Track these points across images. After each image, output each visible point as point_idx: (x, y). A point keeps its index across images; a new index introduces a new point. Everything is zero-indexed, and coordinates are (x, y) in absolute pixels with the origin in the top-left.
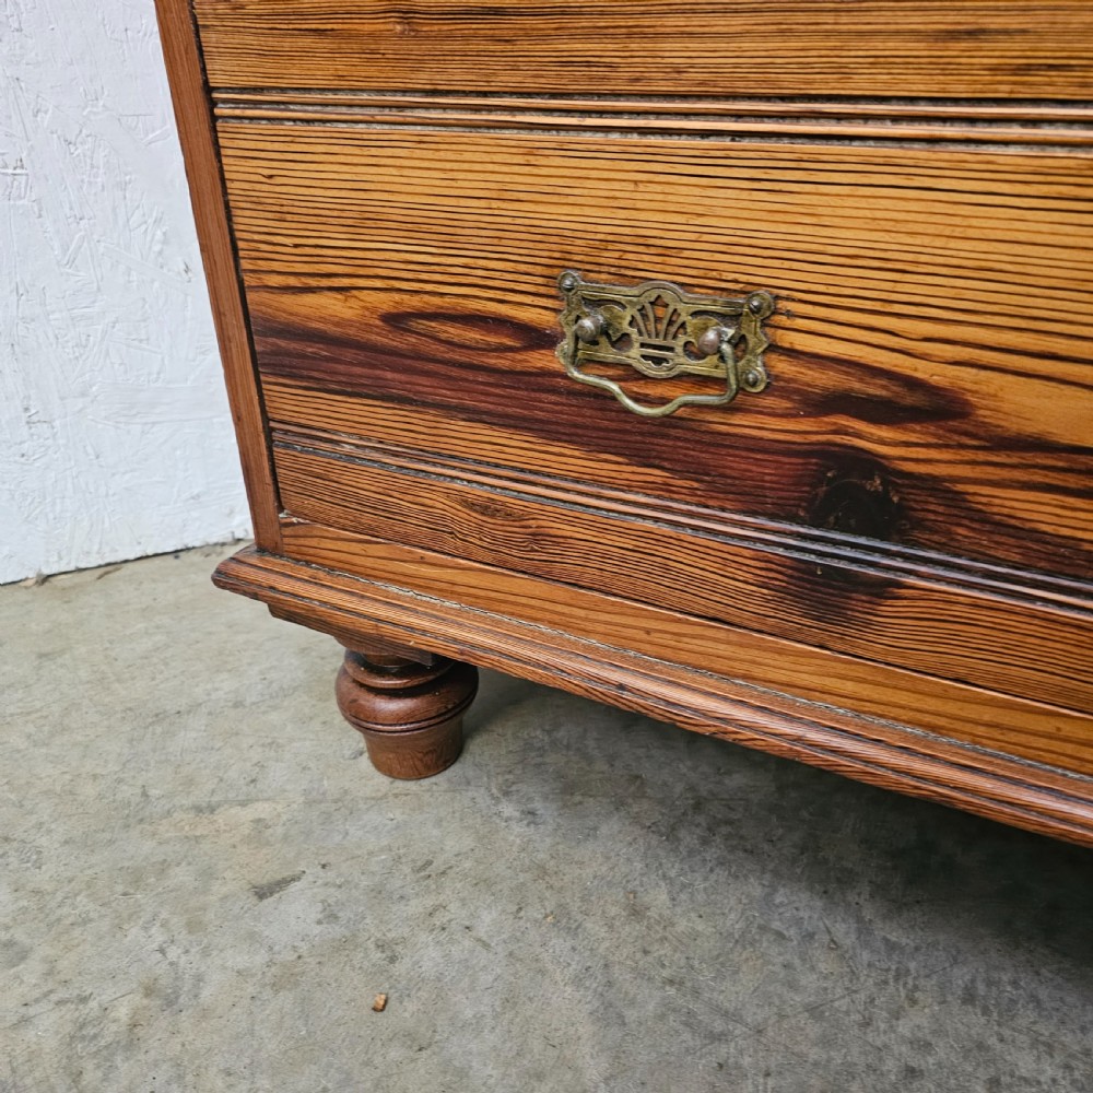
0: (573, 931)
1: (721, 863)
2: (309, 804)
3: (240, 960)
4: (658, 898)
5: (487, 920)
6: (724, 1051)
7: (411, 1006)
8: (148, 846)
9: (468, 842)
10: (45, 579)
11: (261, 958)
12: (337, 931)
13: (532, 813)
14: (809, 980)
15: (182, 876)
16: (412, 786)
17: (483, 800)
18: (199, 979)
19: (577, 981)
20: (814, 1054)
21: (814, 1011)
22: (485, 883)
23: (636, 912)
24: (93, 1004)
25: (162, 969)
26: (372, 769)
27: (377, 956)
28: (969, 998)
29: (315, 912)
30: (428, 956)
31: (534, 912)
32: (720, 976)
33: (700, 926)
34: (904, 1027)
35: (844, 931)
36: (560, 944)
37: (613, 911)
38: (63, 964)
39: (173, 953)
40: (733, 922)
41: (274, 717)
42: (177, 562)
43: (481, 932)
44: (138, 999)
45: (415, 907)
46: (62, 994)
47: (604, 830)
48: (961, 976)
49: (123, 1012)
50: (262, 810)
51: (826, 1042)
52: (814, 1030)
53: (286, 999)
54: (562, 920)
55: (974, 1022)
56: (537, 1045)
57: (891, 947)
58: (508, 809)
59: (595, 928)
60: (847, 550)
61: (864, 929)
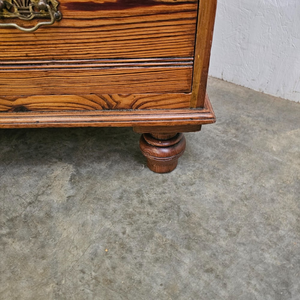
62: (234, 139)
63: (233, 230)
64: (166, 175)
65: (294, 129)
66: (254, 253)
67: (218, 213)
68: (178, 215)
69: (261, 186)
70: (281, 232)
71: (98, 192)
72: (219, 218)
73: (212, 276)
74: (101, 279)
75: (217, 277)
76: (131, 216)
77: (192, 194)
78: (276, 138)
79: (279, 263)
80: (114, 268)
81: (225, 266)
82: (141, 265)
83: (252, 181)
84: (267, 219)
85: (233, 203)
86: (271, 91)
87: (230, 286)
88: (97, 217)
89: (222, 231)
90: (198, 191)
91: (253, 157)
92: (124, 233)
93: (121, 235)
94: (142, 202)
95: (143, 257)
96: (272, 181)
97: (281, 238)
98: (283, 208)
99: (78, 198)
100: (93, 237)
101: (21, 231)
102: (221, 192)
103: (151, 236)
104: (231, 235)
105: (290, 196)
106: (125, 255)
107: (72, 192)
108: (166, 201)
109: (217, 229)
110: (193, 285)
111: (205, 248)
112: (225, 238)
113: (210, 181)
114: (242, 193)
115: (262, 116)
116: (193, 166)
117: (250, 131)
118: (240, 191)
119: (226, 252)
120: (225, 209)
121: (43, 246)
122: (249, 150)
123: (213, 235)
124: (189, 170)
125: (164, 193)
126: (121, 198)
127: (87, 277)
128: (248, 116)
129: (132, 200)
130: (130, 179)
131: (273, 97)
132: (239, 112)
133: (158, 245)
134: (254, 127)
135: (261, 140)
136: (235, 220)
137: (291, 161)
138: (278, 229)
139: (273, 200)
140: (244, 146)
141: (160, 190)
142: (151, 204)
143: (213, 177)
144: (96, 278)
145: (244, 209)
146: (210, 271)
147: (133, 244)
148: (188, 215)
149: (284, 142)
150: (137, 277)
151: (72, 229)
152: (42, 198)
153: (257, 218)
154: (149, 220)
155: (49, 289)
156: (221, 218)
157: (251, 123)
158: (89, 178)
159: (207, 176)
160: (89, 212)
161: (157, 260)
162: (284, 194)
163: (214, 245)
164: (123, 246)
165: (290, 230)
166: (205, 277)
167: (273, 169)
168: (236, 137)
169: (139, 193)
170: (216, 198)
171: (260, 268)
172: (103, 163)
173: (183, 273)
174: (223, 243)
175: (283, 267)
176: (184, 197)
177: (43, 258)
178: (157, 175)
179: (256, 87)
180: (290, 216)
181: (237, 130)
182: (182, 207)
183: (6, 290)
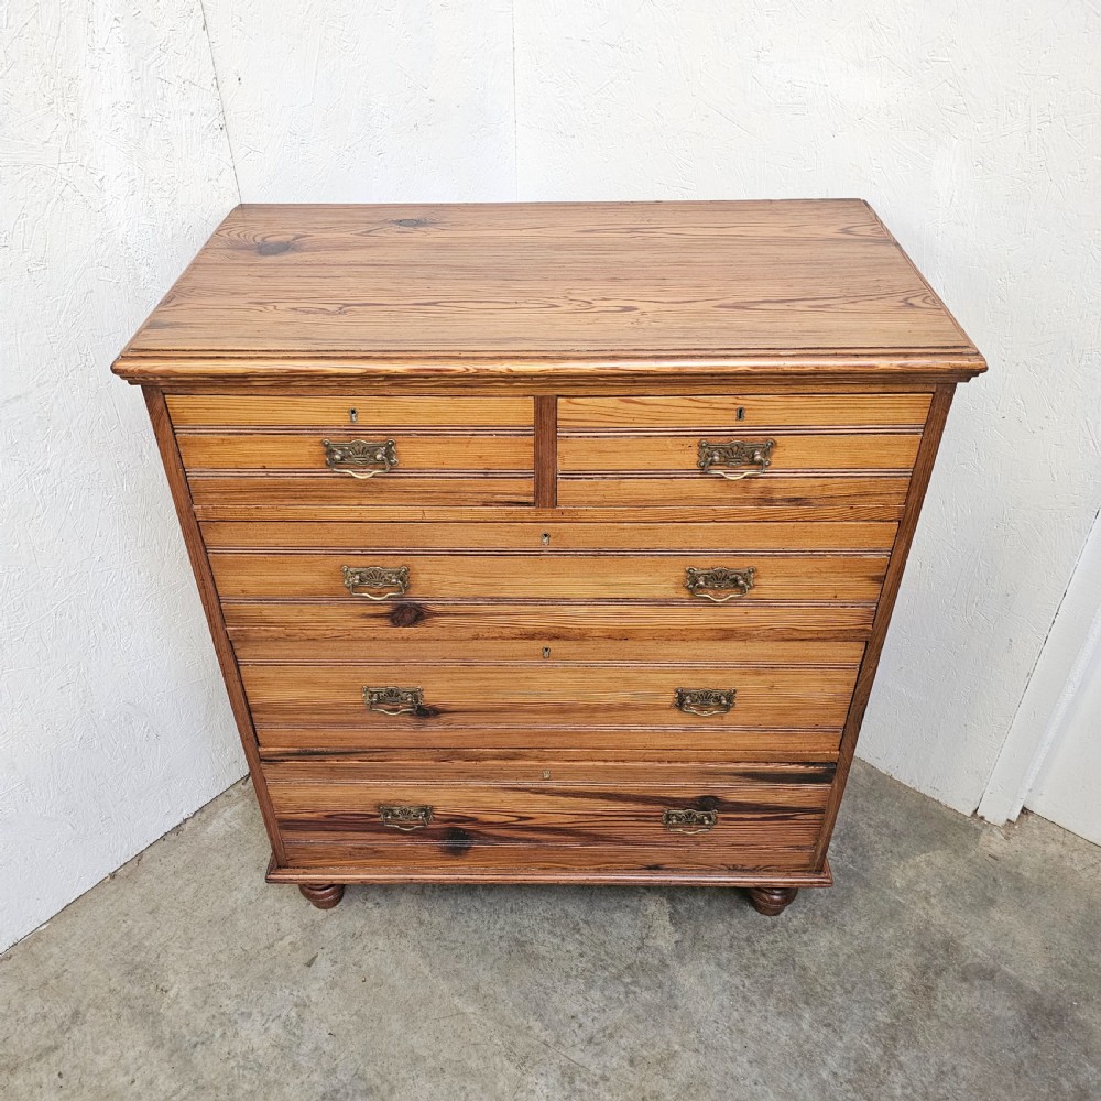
0: (406, 936)
1: (440, 896)
2: (304, 929)
3: (317, 986)
4: (426, 916)
5: (380, 944)
6: (456, 952)
7: (372, 977)
8: (261, 966)
9: (363, 922)
10: (113, 876)
11: (322, 983)
12: (339, 966)
13: (378, 903)
14: (472, 923)
15: (279, 971)
16: (334, 910)
17: (361, 905)
18: (308, 997)
19: (413, 950)
20: (478, 943)
21: (475, 931)
22: (374, 933)
23: (421, 923)
24: (283, 1016)
25: (295, 999)
26: (317, 909)
27: (354, 968)
28: (512, 910)
29: (329, 964)
30: (370, 961)
31: (393, 936)
32: (450, 932)
33: (440, 919)
34: (497, 926)
35: (477, 904)
36: (404, 941)
37: (415, 925)
38: (264, 1011)
39: (295, 993)
40: (448, 914)
41: (267, 902)
42: (166, 843)
43: (381, 947)
44: (295, 1009)
45: (358, 949)
46: (271, 1018)
47: (402, 900)
48: (508, 905)
49: (293, 1014)
50: (289, 939)
51: (480, 938)
52: (476, 936)
53: (337, 990)
54: (401, 934)
55: (515, 917)
56: (410, 971)
57: (491, 904)
58: (370, 905)
59: (411, 932)
60: (458, 843)
61: (483, 901)
62: (851, 866)
63: (849, 987)
64: (774, 918)
65: (925, 852)
66: (867, 1011)
67: (833, 967)
68: (794, 969)
69: (879, 936)
70: (895, 991)
71: (705, 938)
72: (834, 974)
73: (830, 1030)
74: (734, 1029)
75: (834, 1031)
76: (746, 968)
77: (806, 944)
78: (901, 867)
79: (889, 1021)
80: (743, 1020)
81: (841, 1021)
82: (766, 1018)
83: (870, 929)
84: (882, 976)
85: (849, 957)
86: (904, 776)
87: (845, 1039)
88: (713, 967)
89: (838, 987)
90: (811, 941)
91: (873, 895)
92: (744, 986)
93: (741, 988)
94: (754, 951)
95: (766, 1011)
96: (891, 931)
97: (893, 997)
98: (900, 965)
99: (687, 944)
100: (716, 989)
101: (644, 981)
102: (837, 943)
103: (771, 990)
104: (847, 992)
105: (908, 951)
106: (749, 1008)
107: (677, 936)
108: (780, 952)
109: (833, 986)
110: (814, 1037)
111: (822, 1004)
112: (841, 996)
113: (824, 929)
114: (858, 945)
115: (887, 826)
116: (805, 907)
117: (870, 853)
118: (856, 943)
119: (842, 1008)
120: (841, 963)
121: (671, 997)
122: (868, 885)
123: (830, 991)
124: (801, 912)
125: (776, 942)
126: (731, 946)
127: (722, 1027)
128: (870, 825)
129: (744, 949)
130: (735, 921)
131: (906, 786)
132: (858, 816)
133: (779, 999)
134: (876, 846)
135: (884, 868)
136: (850, 976)
137: (914, 902)
138: (892, 987)
139: (890, 955)
140: (863, 878)
141: (771, 938)
142: (764, 955)
143: (827, 923)
144: (729, 1028)
145: (860, 964)
146: (828, 1025)
147: (755, 998)
148: (804, 969)
149: (911, 873)
150: (765, 1028)
151: (691, 979)
152: (650, 942)
153: (872, 975)
154: (766, 973)
155: (692, 1036)
156: (836, 975)
157: (873, 838)
158: (690, 918)
159: (820, 921)
160: (703, 961)
161: (780, 1014)
162: (903, 948)
163: (831, 1002)
164: (745, 998)
165: (903, 989)
166: (824, 1030)
167: (893, 914)
168: (853, 862)
169: (748, 940)
170: (830, 949)
171: (872, 1024)
172: (699, 897)
173: (805, 1026)
174: (838, 999)
175: (893, 1025)
176: (798, 948)
177: (676, 1008)
178: (764, 917)
179: (882, 767)
180: (905, 974)
181: (854, 850)
182: (796, 959)
183: (656, 1035)
